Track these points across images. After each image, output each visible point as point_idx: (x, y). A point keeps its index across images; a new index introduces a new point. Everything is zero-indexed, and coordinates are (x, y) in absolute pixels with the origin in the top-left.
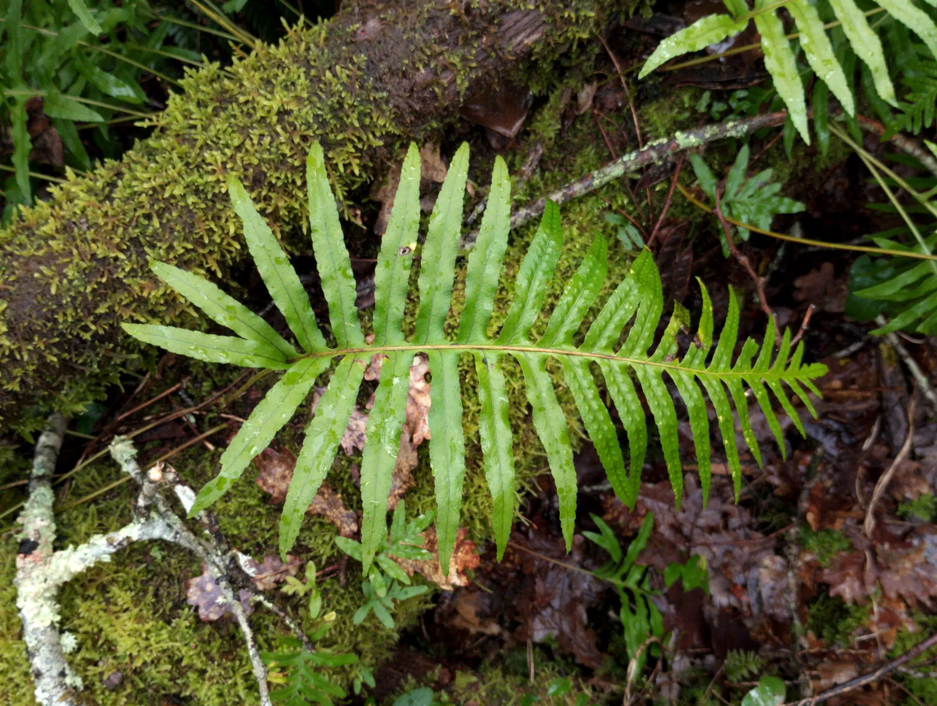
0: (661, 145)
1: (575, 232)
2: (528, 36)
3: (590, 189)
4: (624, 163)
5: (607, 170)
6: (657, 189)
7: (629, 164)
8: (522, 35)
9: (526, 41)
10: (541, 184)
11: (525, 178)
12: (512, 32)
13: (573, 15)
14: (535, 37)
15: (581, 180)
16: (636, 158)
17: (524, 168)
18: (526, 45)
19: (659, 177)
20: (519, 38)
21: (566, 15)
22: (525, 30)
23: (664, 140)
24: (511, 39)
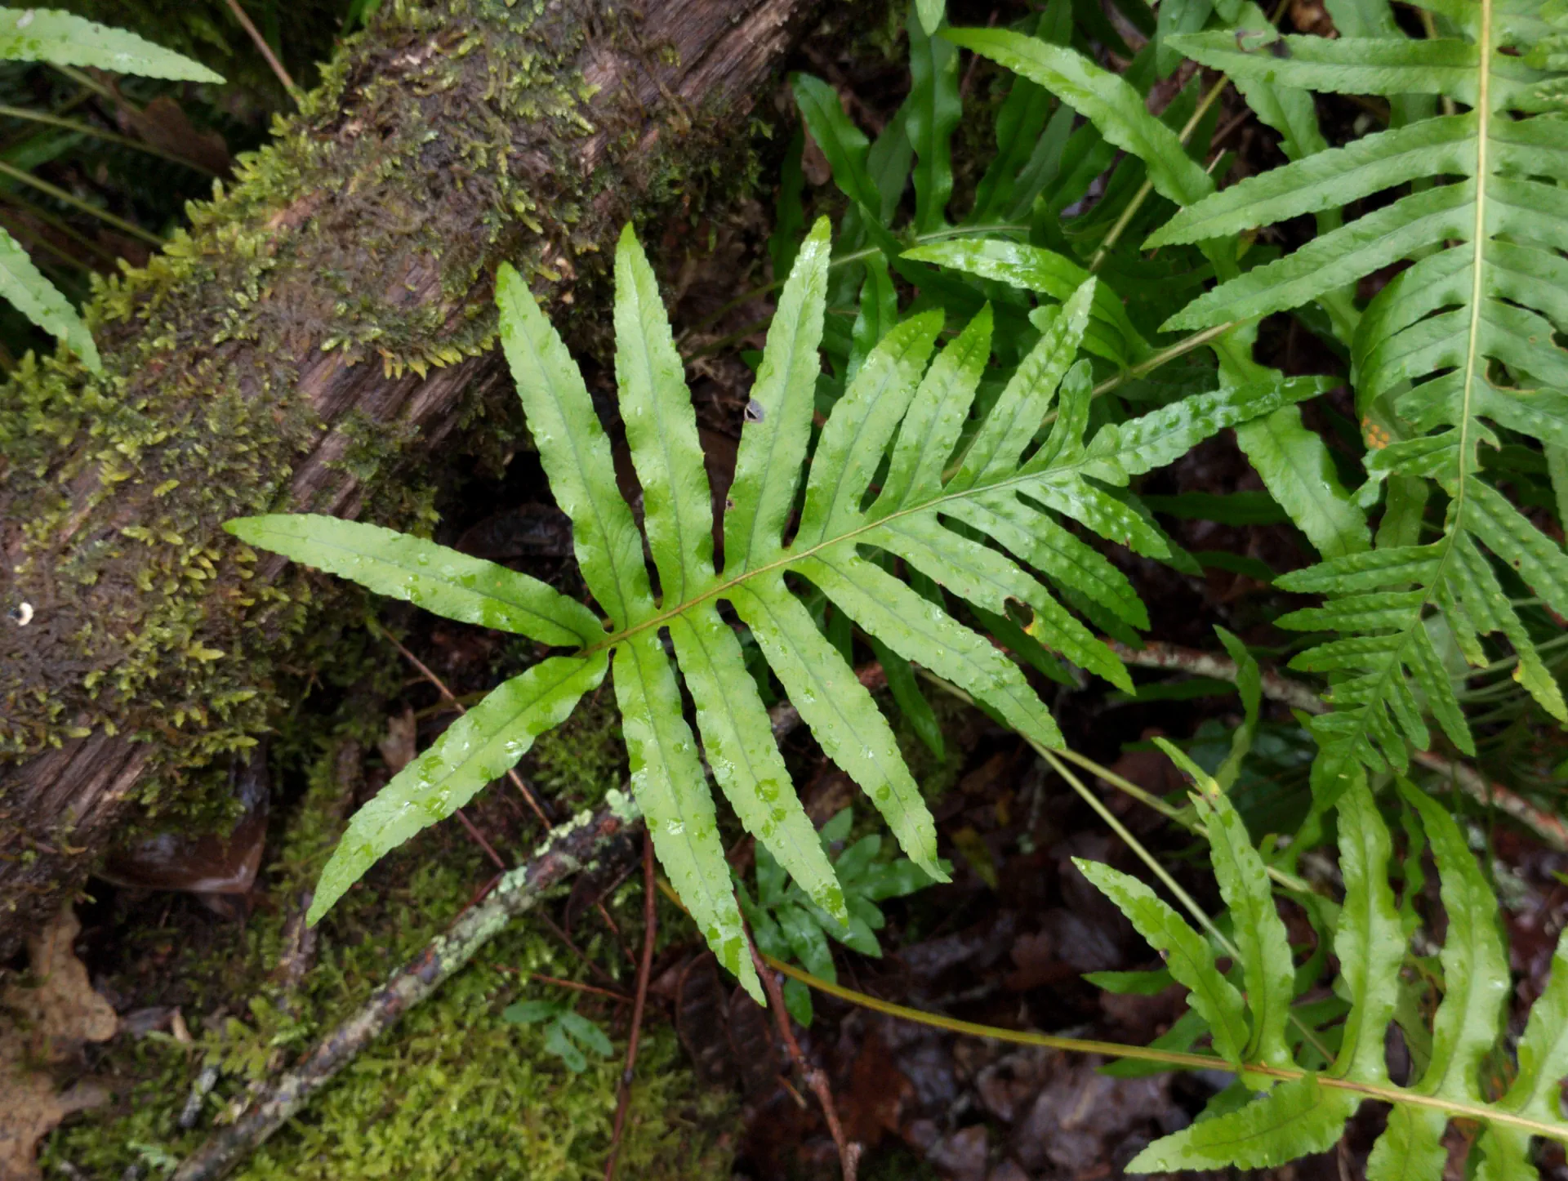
0: (578, 833)
1: (437, 1077)
2: (109, 784)
3: (439, 980)
4: (503, 899)
5: (465, 928)
6: (618, 901)
7: (513, 899)
8: (92, 788)
9: (108, 797)
10: (339, 979)
11: (292, 983)
12: (59, 792)
13: (197, 715)
14: (130, 777)
15: (410, 969)
16: (527, 877)
17: (285, 962)
18: (113, 804)
19: (615, 876)
20: (85, 800)
21: (179, 720)
22: (90, 775)
23: (584, 818)
24: (63, 806)
